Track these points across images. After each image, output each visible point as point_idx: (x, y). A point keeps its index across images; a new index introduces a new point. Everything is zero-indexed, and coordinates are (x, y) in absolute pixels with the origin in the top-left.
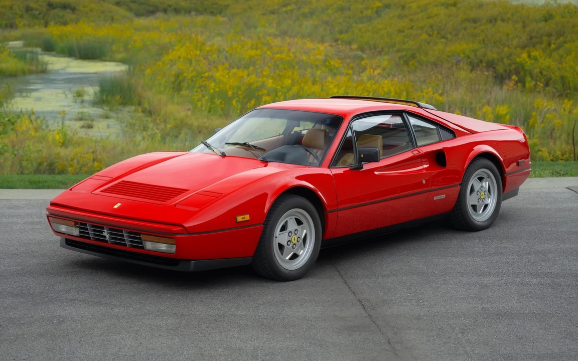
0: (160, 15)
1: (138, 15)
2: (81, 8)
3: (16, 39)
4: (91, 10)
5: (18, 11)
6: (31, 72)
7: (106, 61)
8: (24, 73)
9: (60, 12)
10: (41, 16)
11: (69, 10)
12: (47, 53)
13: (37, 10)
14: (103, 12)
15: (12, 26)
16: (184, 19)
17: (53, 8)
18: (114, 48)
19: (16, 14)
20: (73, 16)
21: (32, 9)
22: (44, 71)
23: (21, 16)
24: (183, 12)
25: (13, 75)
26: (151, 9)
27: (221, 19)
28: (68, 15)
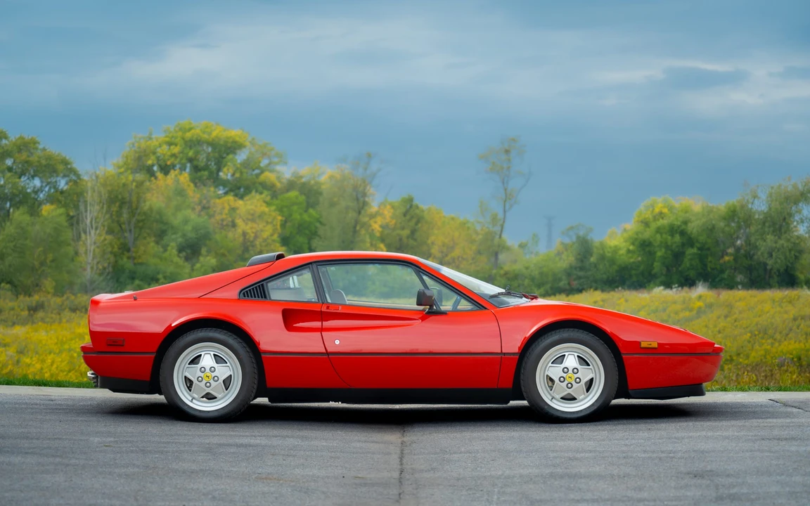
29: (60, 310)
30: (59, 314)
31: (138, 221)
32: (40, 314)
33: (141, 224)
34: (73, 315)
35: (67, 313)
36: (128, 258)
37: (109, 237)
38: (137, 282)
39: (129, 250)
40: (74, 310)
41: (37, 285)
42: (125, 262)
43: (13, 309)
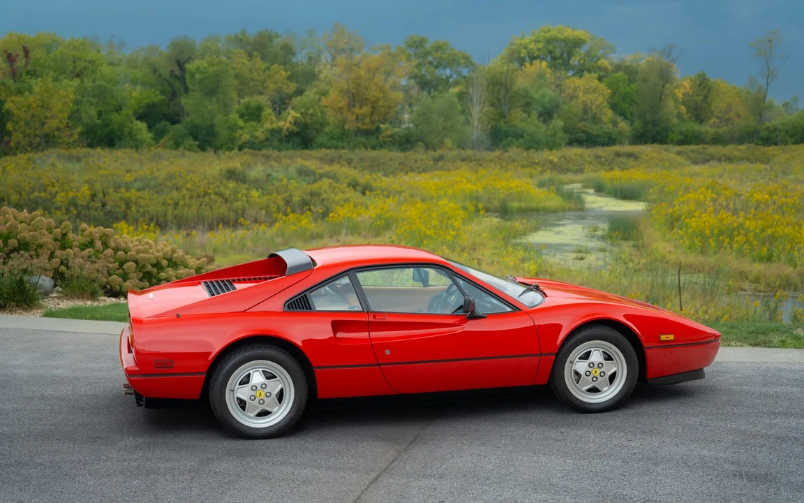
0: (713, 163)
1: (695, 162)
2: (643, 156)
3: (580, 182)
4: (652, 159)
5: (588, 159)
6: (570, 210)
7: (640, 201)
8: (564, 210)
9: (623, 160)
10: (607, 163)
11: (632, 158)
12: (598, 193)
13: (604, 157)
14: (662, 160)
15: (581, 171)
16: (729, 167)
17: (619, 156)
18: (651, 190)
19: (586, 161)
20: (635, 163)
21: (600, 157)
22: (582, 209)
23: (590, 163)
24: (735, 161)
25: (555, 211)
26: (707, 157)
27: (763, 166)
28: (631, 162)
29: (454, 160)
30: (453, 163)
31: (511, 97)
32: (441, 163)
33: (512, 99)
34: (462, 163)
35: (458, 163)
36: (505, 122)
37: (491, 108)
38: (509, 138)
39: (504, 117)
40: (463, 160)
41: (442, 143)
42: (502, 124)
43: (423, 160)
